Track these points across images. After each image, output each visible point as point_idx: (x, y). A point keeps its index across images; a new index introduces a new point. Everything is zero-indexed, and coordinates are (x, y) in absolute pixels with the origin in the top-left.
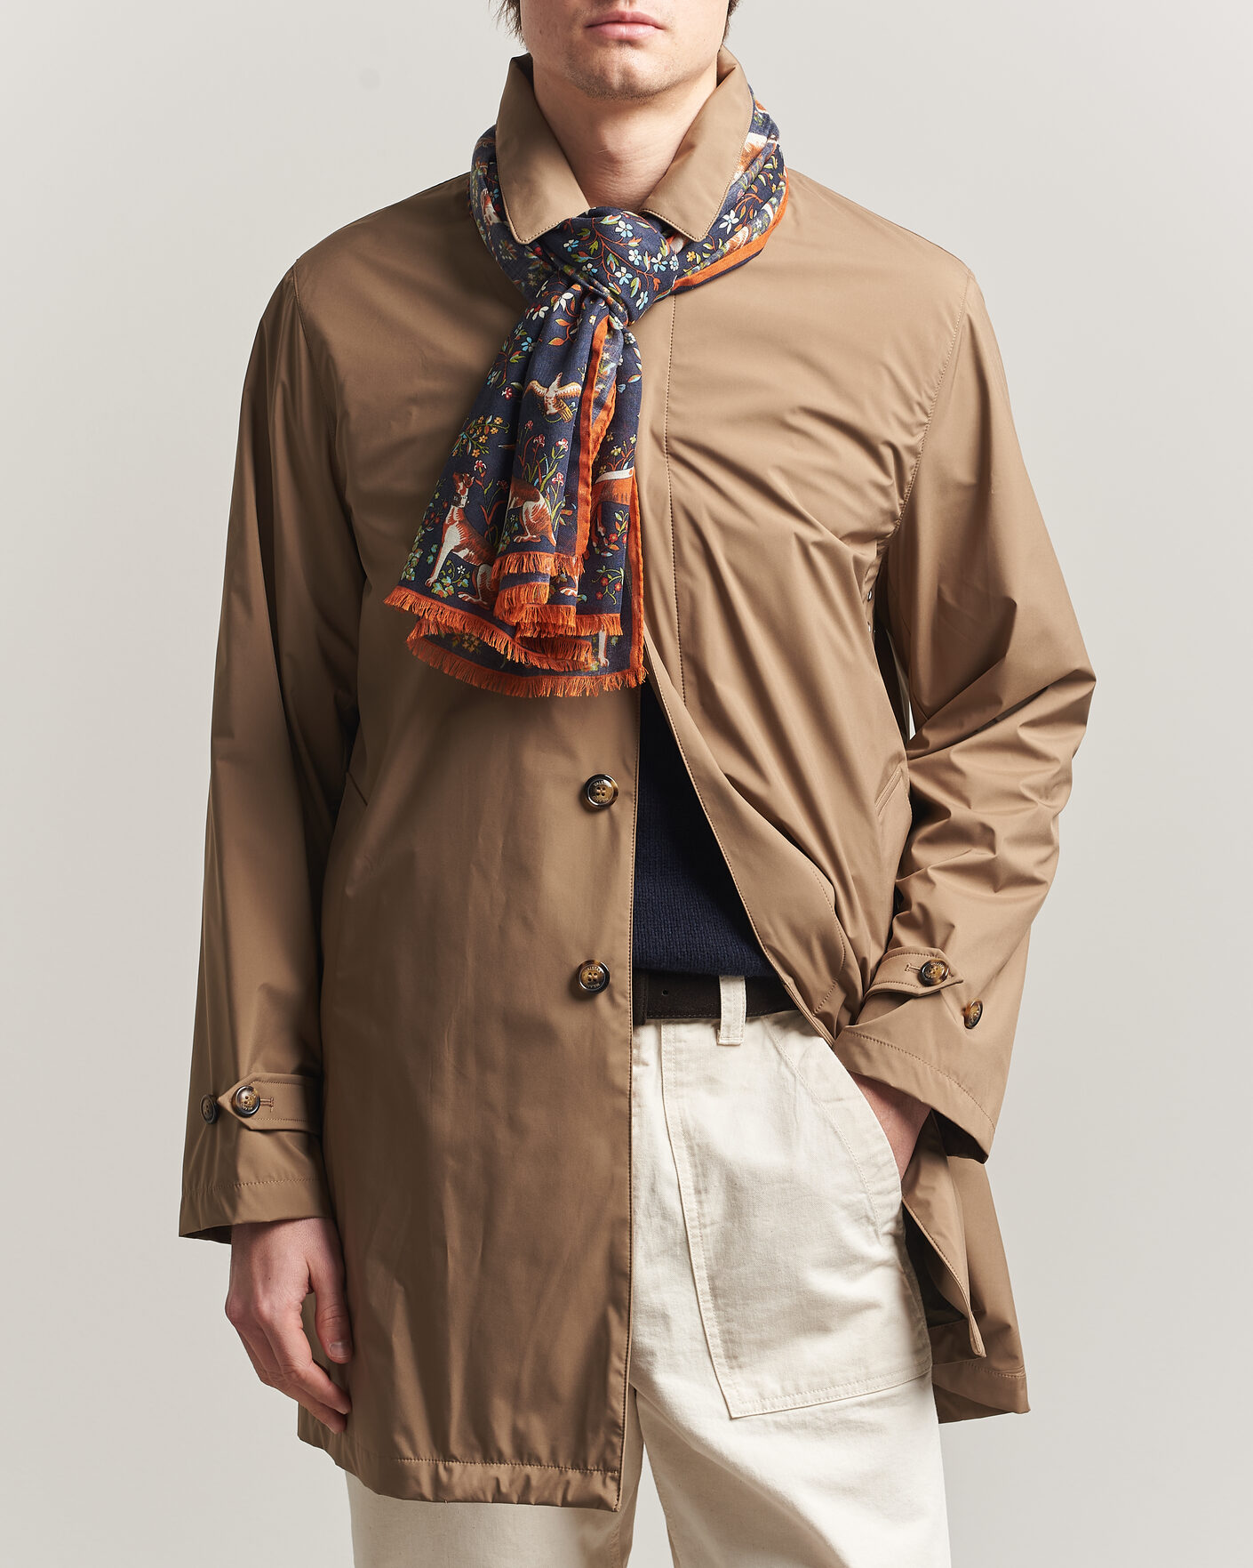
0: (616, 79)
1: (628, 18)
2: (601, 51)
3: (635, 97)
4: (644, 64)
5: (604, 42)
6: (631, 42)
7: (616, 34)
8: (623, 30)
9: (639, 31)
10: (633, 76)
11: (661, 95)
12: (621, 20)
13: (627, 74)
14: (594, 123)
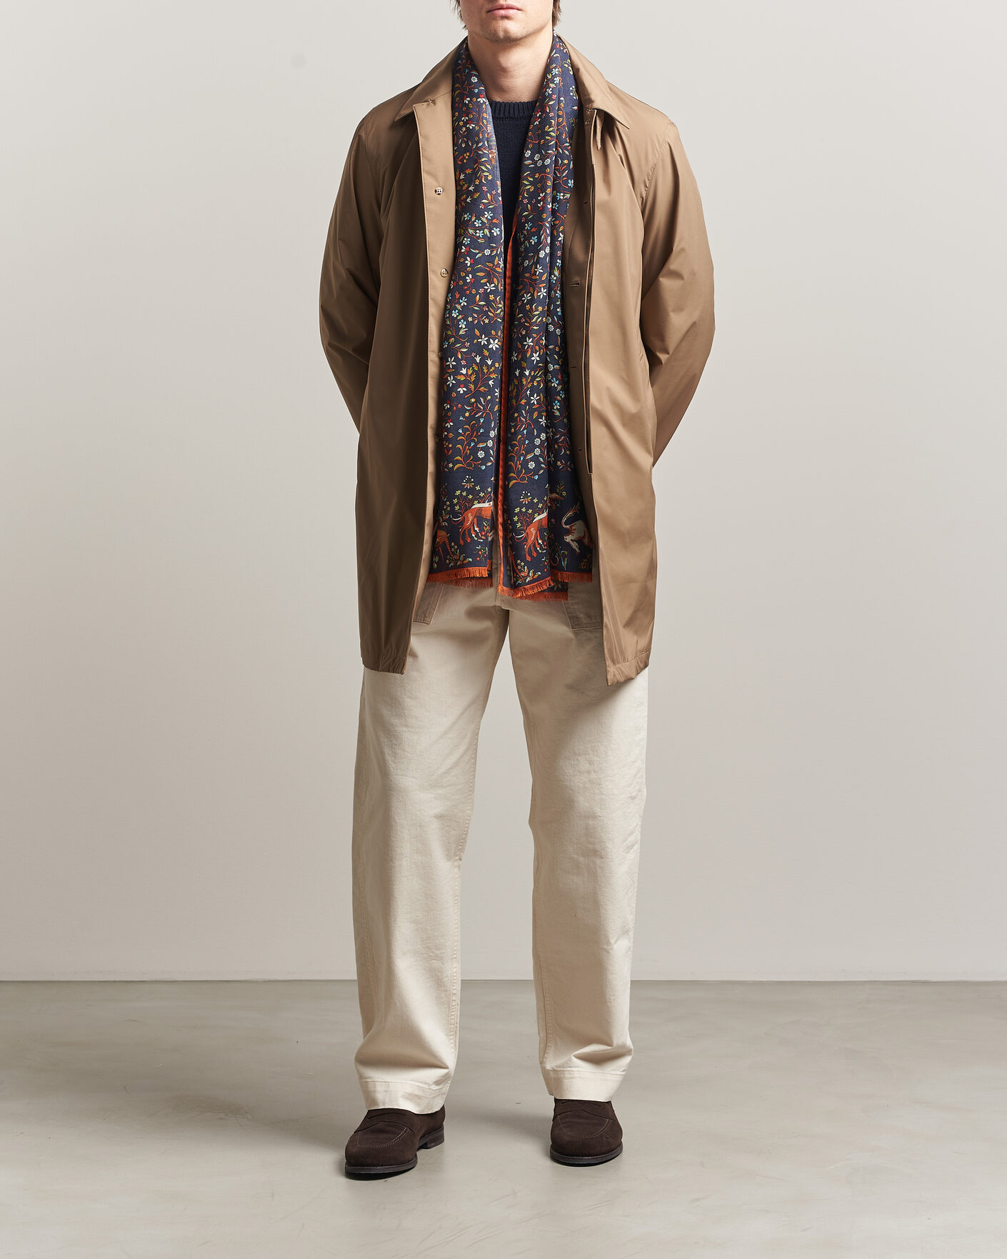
0: (501, 34)
1: (505, 7)
2: (494, 22)
3: (510, 42)
4: (513, 27)
5: (495, 18)
6: (507, 17)
7: (500, 14)
8: (502, 12)
9: (511, 12)
10: (509, 32)
11: (524, 40)
12: (502, 8)
13: (506, 31)
14: (495, 55)
